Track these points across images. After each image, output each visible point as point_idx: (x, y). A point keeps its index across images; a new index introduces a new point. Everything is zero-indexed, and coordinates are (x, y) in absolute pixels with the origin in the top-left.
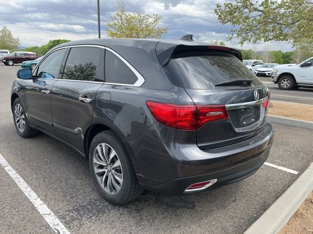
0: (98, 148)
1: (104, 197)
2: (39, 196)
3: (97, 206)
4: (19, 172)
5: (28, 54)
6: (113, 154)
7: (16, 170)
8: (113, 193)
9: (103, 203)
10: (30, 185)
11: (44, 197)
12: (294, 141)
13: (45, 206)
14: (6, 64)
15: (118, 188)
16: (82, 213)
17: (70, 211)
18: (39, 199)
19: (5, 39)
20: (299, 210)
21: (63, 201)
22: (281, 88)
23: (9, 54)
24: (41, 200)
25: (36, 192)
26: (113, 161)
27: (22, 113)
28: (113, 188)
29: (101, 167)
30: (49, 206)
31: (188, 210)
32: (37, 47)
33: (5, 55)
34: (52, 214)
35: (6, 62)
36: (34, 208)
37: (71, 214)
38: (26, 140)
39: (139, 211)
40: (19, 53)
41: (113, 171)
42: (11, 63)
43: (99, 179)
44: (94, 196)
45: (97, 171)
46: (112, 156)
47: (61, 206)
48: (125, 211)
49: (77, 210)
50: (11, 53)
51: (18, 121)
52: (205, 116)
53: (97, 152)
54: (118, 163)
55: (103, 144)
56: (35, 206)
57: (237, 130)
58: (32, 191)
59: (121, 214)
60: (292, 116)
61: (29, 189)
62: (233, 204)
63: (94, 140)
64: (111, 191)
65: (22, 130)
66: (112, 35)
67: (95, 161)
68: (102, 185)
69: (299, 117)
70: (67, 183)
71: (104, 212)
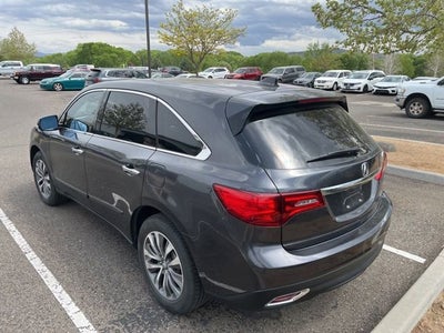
0: (150, 236)
1: (158, 301)
2: (73, 300)
3: (149, 315)
4: (46, 262)
5: (49, 68)
6: (170, 247)
7: (42, 258)
8: (171, 298)
9: (157, 310)
10: (61, 281)
11: (79, 301)
12: (423, 207)
13: (81, 314)
14: (19, 82)
15: (178, 293)
16: (130, 325)
17: (114, 322)
18: (73, 304)
19: (16, 46)
20: (422, 320)
21: (105, 307)
22: (409, 116)
23: (22, 68)
24: (77, 305)
25: (69, 292)
26: (170, 256)
27: (46, 173)
28: (170, 291)
29: (154, 262)
30: (87, 315)
31: (272, 322)
32: (60, 54)
33: (17, 69)
34: (92, 327)
35: (19, 79)
36: (67, 318)
37: (117, 327)
38: (53, 209)
39: (205, 323)
40: (36, 67)
41: (170, 269)
42: (25, 81)
43: (152, 276)
44: (145, 299)
45: (149, 266)
46: (168, 250)
47: (102, 315)
48: (187, 323)
49: (124, 321)
50: (25, 65)
51: (41, 183)
52: (293, 206)
53: (148, 241)
54: (177, 261)
55: (157, 233)
56: (69, 314)
57: (337, 219)
58: (64, 292)
59: (182, 328)
60: (422, 165)
61: (60, 288)
62: (333, 312)
63: (144, 226)
64: (168, 295)
65: (46, 196)
66: (166, 39)
67: (146, 252)
68: (157, 286)
69: (432, 167)
70: (109, 279)
71: (159, 325)
